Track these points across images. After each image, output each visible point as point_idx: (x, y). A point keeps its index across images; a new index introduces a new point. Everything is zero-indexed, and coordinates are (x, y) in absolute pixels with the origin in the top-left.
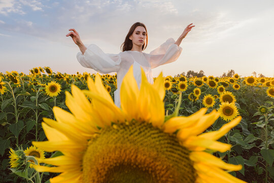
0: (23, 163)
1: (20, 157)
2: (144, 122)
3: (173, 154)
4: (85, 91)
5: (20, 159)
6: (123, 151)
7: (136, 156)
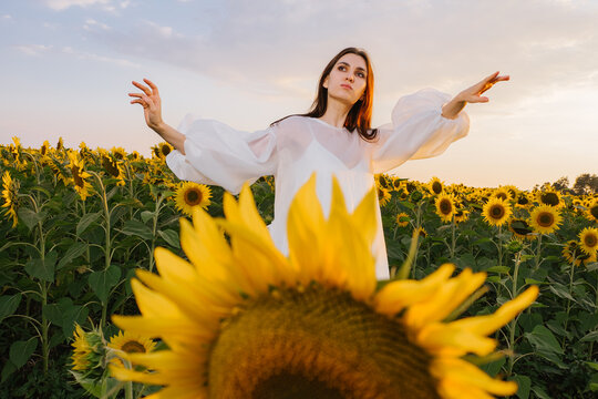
0: (97, 363)
1: (95, 348)
2: (334, 288)
3: (394, 360)
4: (220, 221)
5: (93, 352)
6: (288, 345)
7: (315, 358)
